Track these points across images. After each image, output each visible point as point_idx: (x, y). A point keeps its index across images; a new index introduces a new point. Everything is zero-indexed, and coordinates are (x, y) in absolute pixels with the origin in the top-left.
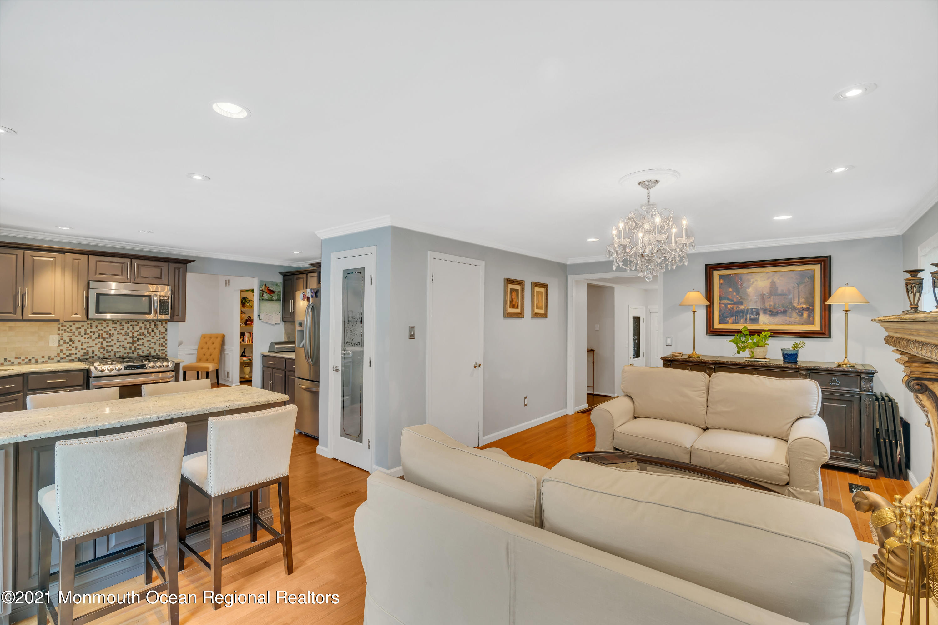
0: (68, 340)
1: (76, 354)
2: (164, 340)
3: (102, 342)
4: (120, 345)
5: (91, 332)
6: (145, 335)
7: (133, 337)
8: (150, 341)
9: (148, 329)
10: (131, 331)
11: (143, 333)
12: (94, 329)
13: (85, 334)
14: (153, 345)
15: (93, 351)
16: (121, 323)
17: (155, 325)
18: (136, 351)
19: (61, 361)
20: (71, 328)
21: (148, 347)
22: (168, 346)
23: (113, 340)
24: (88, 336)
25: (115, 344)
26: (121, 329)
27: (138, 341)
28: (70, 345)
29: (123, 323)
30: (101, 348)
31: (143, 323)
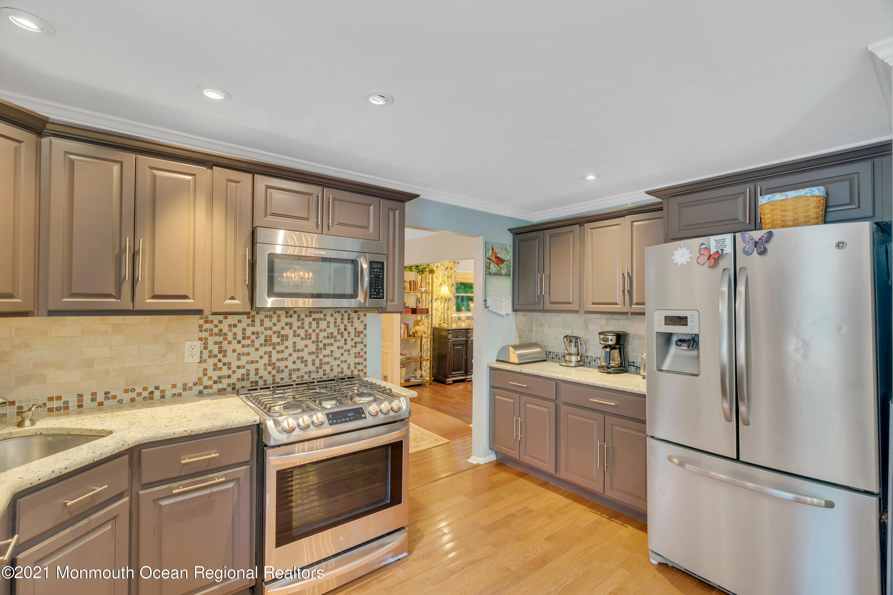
0: (216, 351)
1: (229, 377)
2: (362, 346)
3: (270, 352)
4: (298, 358)
5: (253, 333)
6: (335, 337)
7: (317, 342)
8: (342, 347)
9: (339, 326)
10: (314, 331)
11: (332, 333)
12: (258, 328)
13: (244, 338)
14: (346, 356)
15: (257, 370)
16: (299, 316)
17: (349, 319)
18: (322, 368)
19: (205, 391)
20: (220, 326)
21: (339, 359)
22: (367, 356)
23: (286, 348)
24: (249, 342)
25: (290, 355)
26: (299, 327)
27: (325, 349)
28: (220, 361)
29: (303, 316)
30: (269, 365)
31: (332, 315)
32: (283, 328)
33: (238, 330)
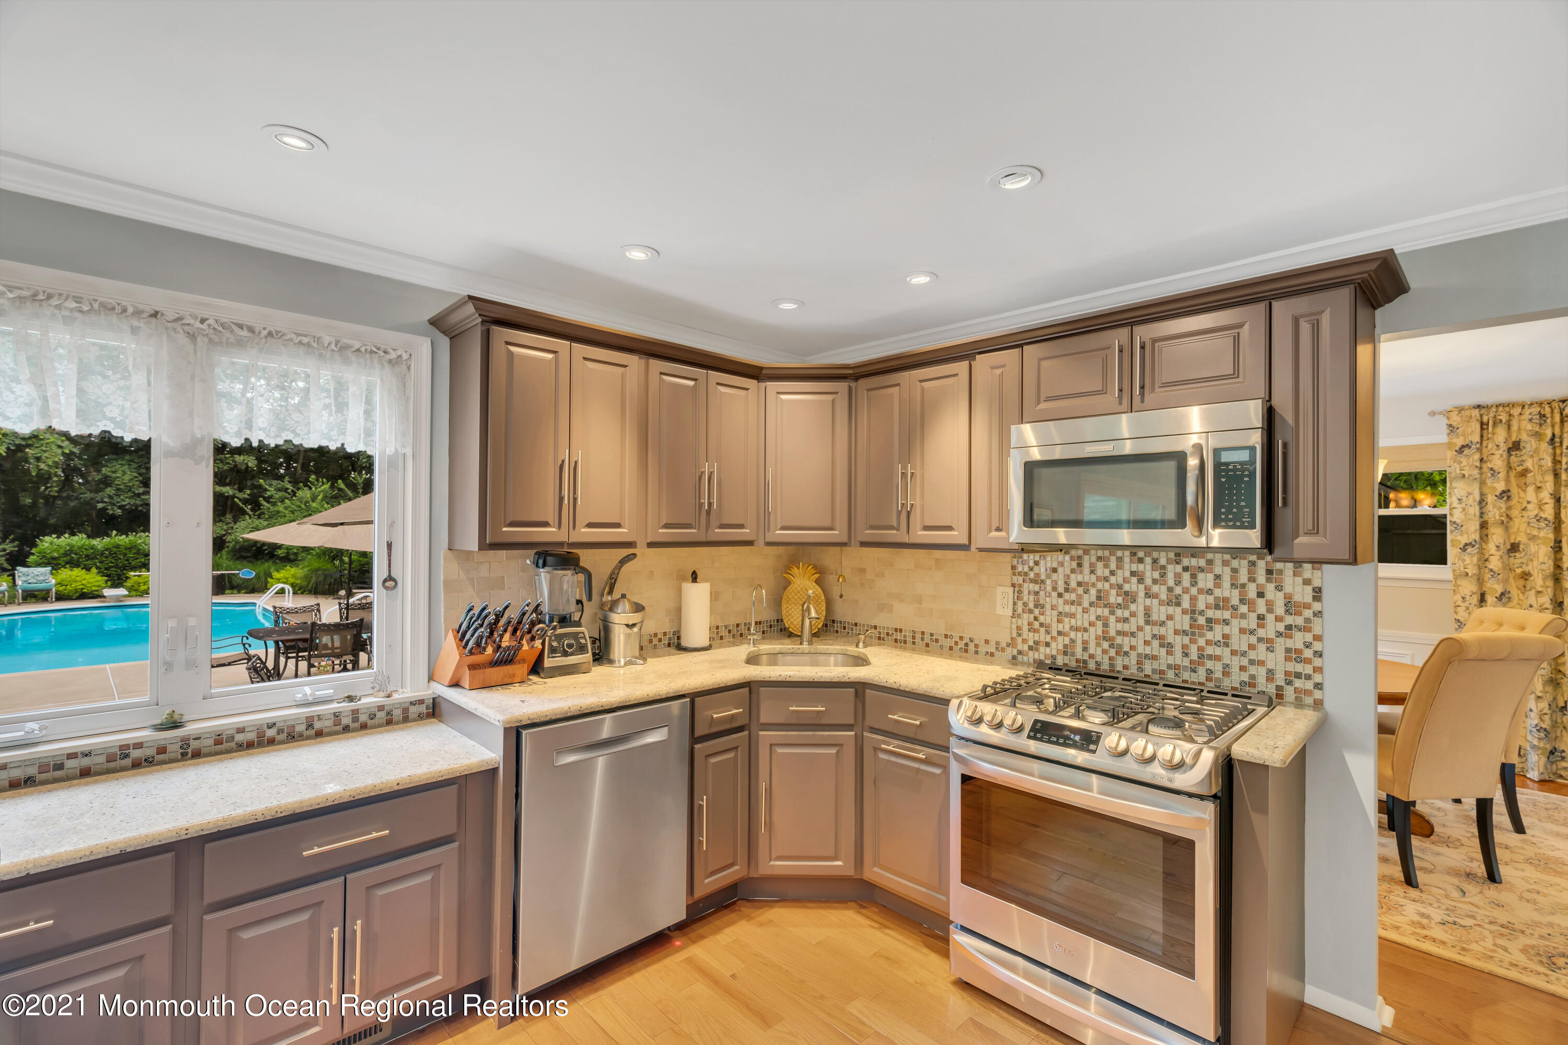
0: (1031, 605)
2: (1309, 637)
3: (1107, 619)
4: (1154, 636)
5: (1079, 584)
6: (1235, 608)
7: (1193, 612)
8: (1252, 632)
9: (1243, 586)
10: (1186, 591)
11: (1226, 600)
12: (1086, 576)
13: (1067, 590)
14: (1261, 652)
15: (1085, 643)
16: (1155, 561)
17: (1269, 572)
18: (1203, 664)
20: (1036, 569)
21: (1244, 654)
22: (1327, 662)
23: (1133, 614)
24: (1073, 597)
25: (1140, 629)
26: (1155, 581)
27: (1211, 629)
28: (1036, 619)
29: (1163, 561)
30: (1104, 638)
31: (1225, 563)
32: (1125, 580)
33: (1060, 578)
